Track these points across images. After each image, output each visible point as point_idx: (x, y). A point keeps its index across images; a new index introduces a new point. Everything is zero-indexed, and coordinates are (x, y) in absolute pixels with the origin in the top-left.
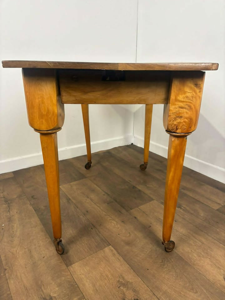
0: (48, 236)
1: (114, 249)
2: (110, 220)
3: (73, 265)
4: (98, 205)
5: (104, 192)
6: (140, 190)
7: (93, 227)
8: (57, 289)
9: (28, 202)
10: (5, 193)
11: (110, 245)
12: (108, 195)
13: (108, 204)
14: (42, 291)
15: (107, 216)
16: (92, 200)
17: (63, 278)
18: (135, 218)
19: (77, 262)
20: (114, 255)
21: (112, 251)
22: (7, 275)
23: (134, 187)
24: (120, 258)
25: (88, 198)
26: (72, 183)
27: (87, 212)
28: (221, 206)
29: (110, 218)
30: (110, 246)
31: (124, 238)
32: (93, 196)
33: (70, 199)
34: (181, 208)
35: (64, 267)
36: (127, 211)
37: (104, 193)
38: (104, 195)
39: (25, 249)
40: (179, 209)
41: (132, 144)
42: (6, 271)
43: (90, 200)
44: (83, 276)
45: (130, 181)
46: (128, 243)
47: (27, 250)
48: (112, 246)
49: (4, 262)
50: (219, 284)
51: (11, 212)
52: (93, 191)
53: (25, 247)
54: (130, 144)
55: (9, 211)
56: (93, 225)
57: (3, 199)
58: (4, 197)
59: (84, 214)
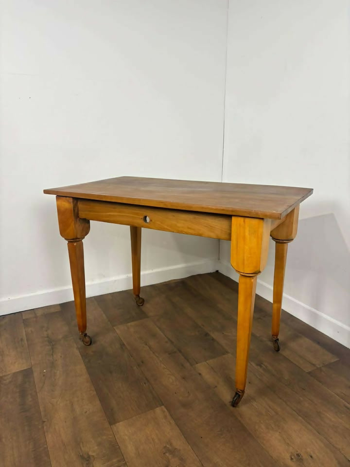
0: (93, 389)
1: (166, 410)
2: (168, 374)
3: (117, 424)
4: (157, 355)
5: (167, 338)
6: (213, 339)
7: (146, 382)
8: (96, 448)
9: (75, 345)
10: (50, 332)
11: (163, 405)
12: (172, 343)
13: (169, 354)
14: (81, 449)
15: (166, 370)
16: (150, 347)
17: (105, 437)
18: (200, 374)
19: (121, 421)
20: (165, 417)
21: (164, 412)
22: (45, 428)
23: (207, 334)
24: (171, 421)
25: (146, 345)
26: (129, 324)
27: (142, 362)
28: (315, 368)
29: (169, 373)
30: (163, 407)
31: (181, 398)
32: (152, 343)
33: (124, 344)
34: (261, 366)
35: (107, 425)
36: (191, 365)
37: (167, 340)
38: (167, 342)
39: (67, 400)
40: (259, 367)
41: (217, 271)
42: (45, 423)
43: (148, 348)
44: (127, 438)
45: (203, 326)
46: (185, 405)
47: (68, 402)
48: (166, 407)
49: (43, 413)
50: (283, 463)
51: (55, 356)
52: (154, 336)
53: (67, 399)
54: (215, 271)
55: (52, 355)
56: (147, 379)
57: (46, 339)
58: (48, 337)
59: (139, 365)
